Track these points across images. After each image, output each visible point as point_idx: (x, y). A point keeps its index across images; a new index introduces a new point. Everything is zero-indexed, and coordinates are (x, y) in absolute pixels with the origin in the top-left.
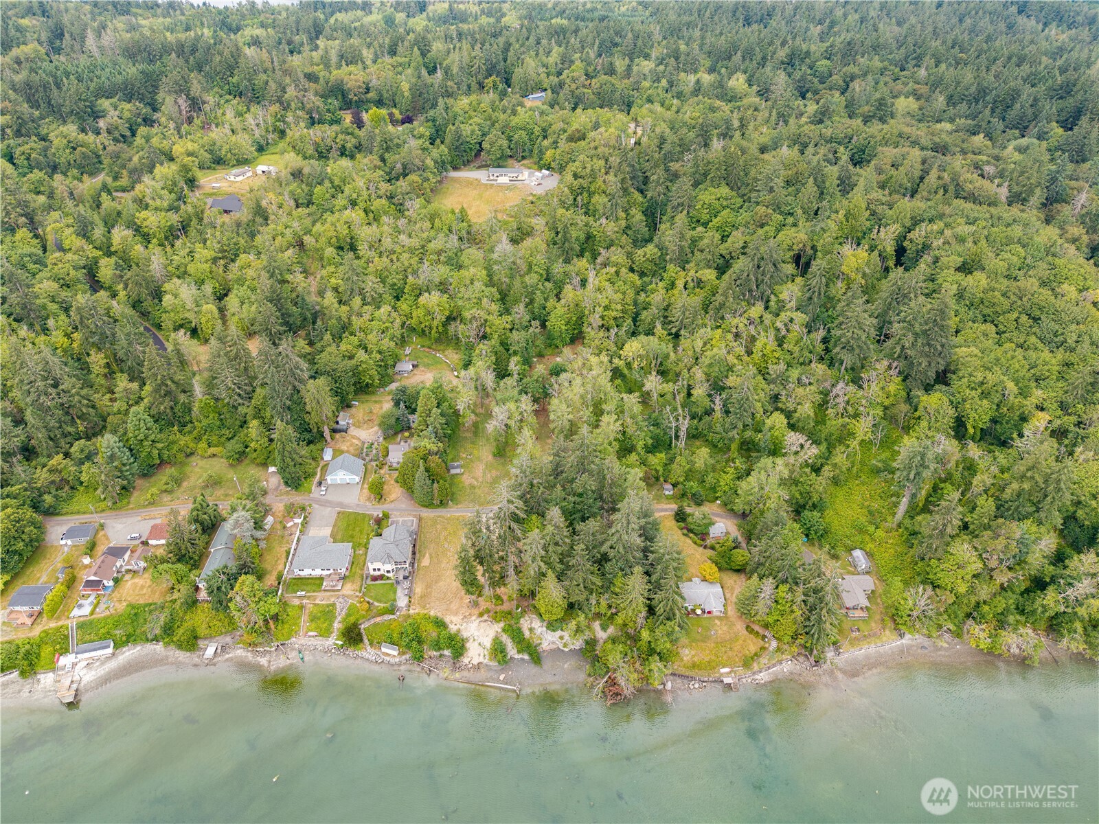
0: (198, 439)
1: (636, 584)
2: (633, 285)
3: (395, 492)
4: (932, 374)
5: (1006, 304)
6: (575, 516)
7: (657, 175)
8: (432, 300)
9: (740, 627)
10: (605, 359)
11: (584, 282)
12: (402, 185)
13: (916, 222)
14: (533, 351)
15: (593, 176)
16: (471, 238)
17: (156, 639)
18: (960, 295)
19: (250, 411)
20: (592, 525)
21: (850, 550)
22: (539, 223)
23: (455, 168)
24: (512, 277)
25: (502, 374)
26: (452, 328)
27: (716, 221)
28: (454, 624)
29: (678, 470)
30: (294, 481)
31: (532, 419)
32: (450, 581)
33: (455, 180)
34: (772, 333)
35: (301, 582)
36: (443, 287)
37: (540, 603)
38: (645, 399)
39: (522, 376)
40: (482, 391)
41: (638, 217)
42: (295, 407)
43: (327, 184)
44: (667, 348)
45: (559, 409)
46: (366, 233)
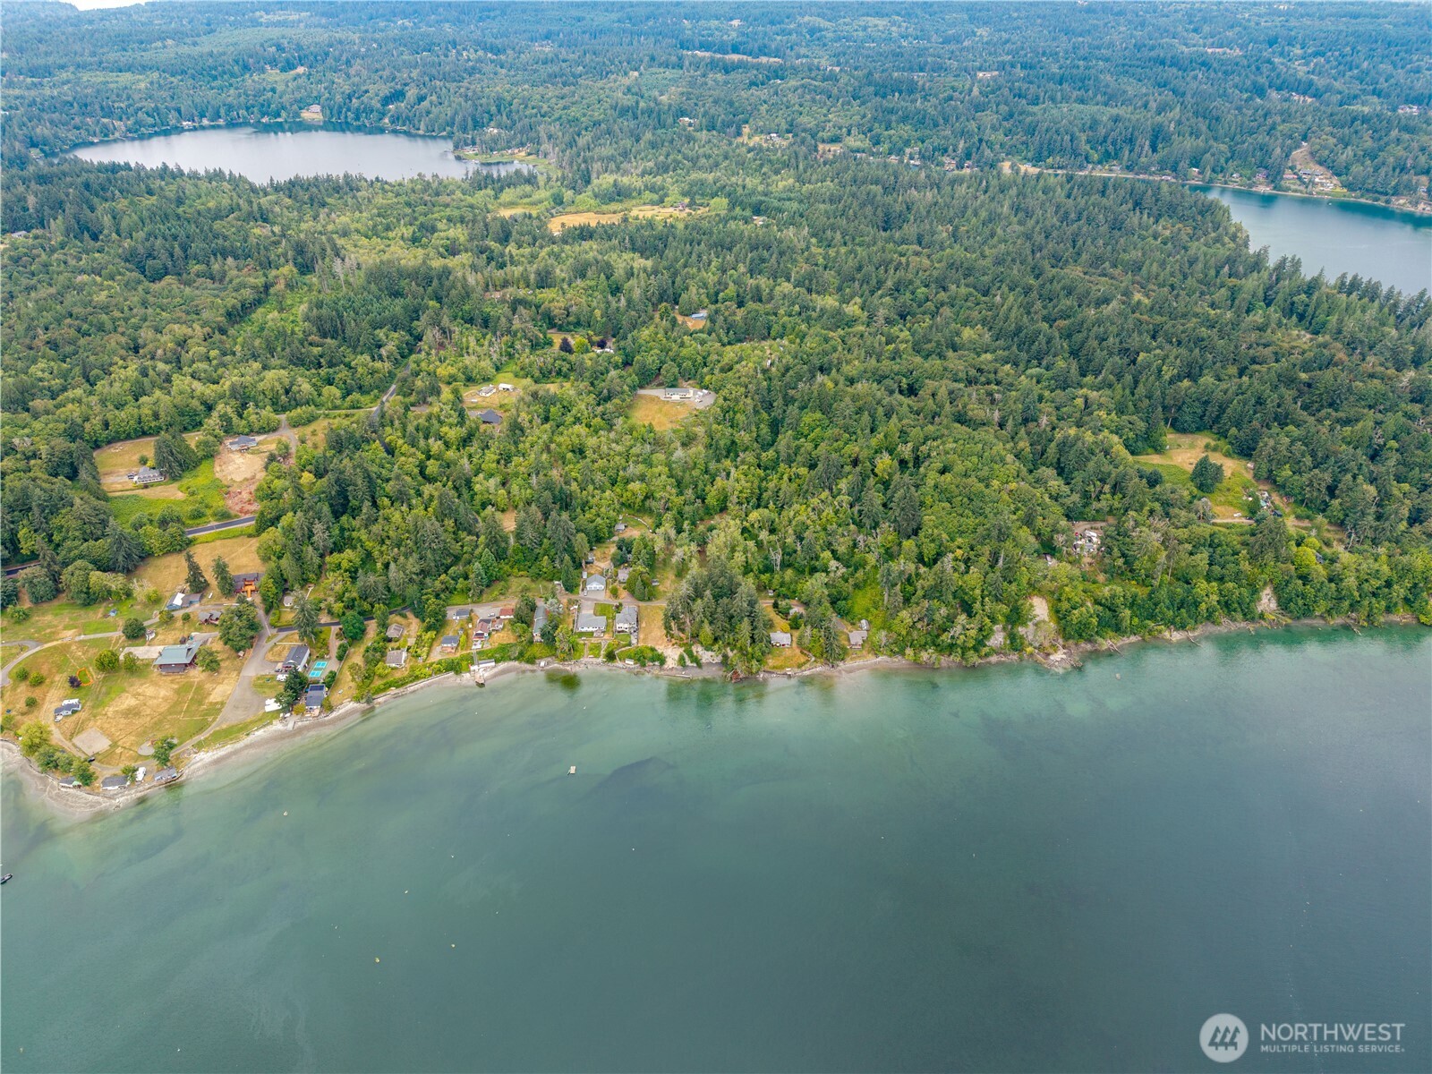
0: (512, 567)
1: (745, 626)
2: (759, 476)
3: (624, 594)
4: (910, 530)
5: (957, 492)
6: (717, 597)
7: (778, 403)
8: (636, 486)
9: (798, 651)
10: (738, 522)
11: (728, 475)
12: (609, 406)
13: (926, 439)
14: (697, 517)
15: (737, 401)
16: (658, 443)
17: (515, 659)
18: (936, 486)
19: (542, 551)
20: (725, 600)
21: (860, 620)
22: (700, 430)
23: (642, 387)
24: (684, 472)
25: (679, 531)
26: (647, 503)
27: (812, 435)
28: (660, 649)
29: (776, 582)
30: (570, 588)
31: (697, 555)
32: (659, 632)
33: (642, 397)
34: (831, 508)
35: (582, 634)
36: (642, 478)
37: (701, 638)
38: (759, 545)
39: (691, 531)
40: (668, 540)
41: (765, 430)
42: (569, 549)
43: (558, 405)
44: (774, 516)
45: (711, 549)
46: (592, 442)
